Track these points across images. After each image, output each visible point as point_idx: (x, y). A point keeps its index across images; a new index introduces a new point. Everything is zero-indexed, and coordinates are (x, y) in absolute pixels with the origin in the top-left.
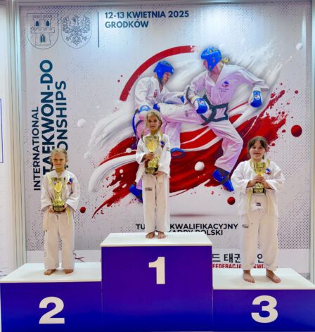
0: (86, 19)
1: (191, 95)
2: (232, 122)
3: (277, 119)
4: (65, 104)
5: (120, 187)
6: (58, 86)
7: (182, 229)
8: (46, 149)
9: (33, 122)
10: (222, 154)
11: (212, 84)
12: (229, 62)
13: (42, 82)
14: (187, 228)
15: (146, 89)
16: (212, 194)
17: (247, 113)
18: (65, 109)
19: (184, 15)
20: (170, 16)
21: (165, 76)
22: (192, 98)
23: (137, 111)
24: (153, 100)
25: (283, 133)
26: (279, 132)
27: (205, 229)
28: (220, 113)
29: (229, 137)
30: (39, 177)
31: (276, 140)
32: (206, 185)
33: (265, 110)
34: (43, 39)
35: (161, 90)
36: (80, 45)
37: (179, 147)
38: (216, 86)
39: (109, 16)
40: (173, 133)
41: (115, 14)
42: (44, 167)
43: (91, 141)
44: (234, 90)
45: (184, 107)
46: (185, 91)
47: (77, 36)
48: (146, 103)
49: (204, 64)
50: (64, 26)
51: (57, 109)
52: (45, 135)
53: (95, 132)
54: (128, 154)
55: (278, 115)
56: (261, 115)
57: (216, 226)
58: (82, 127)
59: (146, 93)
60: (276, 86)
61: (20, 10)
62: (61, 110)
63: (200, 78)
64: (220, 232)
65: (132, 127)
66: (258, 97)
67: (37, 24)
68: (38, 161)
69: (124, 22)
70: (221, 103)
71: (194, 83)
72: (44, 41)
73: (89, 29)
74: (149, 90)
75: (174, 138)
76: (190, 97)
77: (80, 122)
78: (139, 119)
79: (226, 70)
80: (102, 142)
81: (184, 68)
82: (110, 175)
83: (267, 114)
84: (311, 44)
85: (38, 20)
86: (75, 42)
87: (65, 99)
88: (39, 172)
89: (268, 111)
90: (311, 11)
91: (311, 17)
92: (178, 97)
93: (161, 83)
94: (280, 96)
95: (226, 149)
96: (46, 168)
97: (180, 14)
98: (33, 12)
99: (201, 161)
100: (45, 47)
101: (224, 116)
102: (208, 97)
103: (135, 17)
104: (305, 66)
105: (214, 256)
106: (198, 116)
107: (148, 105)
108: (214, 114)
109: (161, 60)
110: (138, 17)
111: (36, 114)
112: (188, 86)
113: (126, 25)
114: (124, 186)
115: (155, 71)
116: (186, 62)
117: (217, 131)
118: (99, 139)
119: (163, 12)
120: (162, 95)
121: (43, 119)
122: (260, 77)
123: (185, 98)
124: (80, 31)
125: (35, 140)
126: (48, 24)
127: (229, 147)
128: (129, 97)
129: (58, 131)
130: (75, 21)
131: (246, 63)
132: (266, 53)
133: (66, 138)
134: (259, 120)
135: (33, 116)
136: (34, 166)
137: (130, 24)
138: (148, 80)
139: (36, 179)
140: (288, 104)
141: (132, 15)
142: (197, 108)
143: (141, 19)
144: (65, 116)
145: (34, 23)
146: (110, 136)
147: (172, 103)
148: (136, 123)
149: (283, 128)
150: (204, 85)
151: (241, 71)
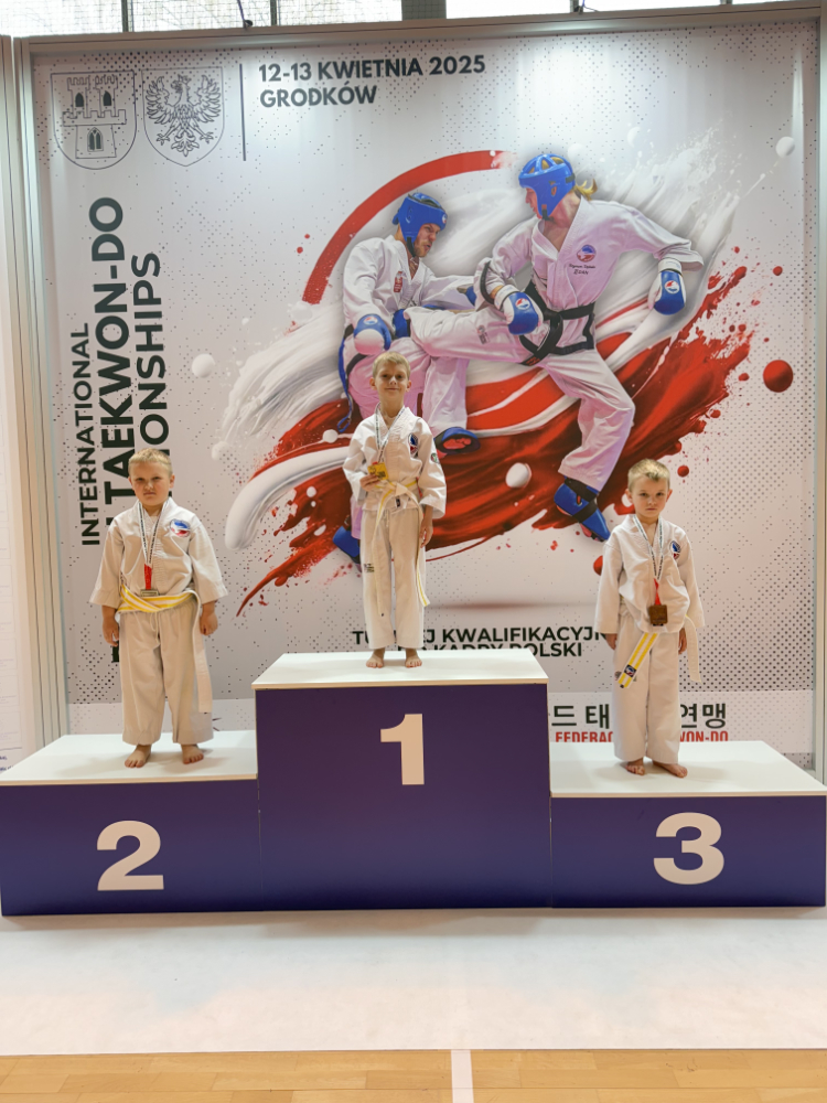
0: (210, 84)
1: (495, 284)
2: (605, 357)
3: (725, 345)
4: (158, 315)
5: (309, 535)
6: (140, 266)
7: (475, 643)
8: (111, 437)
9: (75, 363)
10: (578, 443)
11: (550, 252)
12: (596, 193)
13: (97, 256)
14: (487, 639)
15: (373, 271)
16: (553, 548)
17: (644, 329)
18: (159, 328)
19: (473, 66)
20: (435, 72)
21: (424, 233)
22: (496, 291)
23: (350, 331)
24: (391, 300)
25: (743, 383)
26: (732, 380)
27: (535, 641)
28: (572, 332)
29: (598, 396)
30: (95, 510)
31: (723, 402)
32: (535, 525)
33: (694, 320)
34: (95, 141)
35: (414, 271)
36: (194, 154)
37: (463, 424)
38: (561, 258)
39: (270, 74)
40: (446, 389)
41: (286, 68)
42: (108, 485)
43: (229, 412)
44: (611, 269)
45: (476, 318)
46: (479, 274)
47: (184, 130)
48: (372, 308)
49: (528, 200)
50: (151, 103)
51: (139, 329)
52: (108, 398)
53: (239, 386)
54: (327, 446)
55: (728, 333)
56: (684, 334)
57: (564, 634)
58: (205, 375)
59: (373, 282)
60: (721, 256)
61: (33, 64)
62: (149, 330)
63: (517, 237)
64: (575, 649)
65: (337, 373)
66: (675, 285)
67: (80, 101)
68: (91, 467)
69: (311, 91)
70: (575, 305)
71: (502, 252)
72: (99, 147)
73: (216, 112)
74: (381, 271)
75: (449, 402)
76: (490, 288)
77: (200, 363)
78: (355, 353)
79: (588, 215)
80: (259, 416)
81: (473, 212)
82: (282, 503)
83: (699, 332)
84: (817, 140)
85: (82, 89)
86: (180, 147)
87: (158, 301)
88: (95, 498)
89: (702, 323)
90: (818, 48)
91: (817, 65)
92: (460, 290)
93: (414, 253)
94: (734, 282)
95: (589, 428)
96: (113, 487)
97: (461, 65)
98: (68, 68)
99: (523, 461)
100: (102, 163)
101: (584, 339)
102: (540, 289)
103: (339, 76)
104: (802, 199)
105: (560, 711)
106: (514, 340)
107: (379, 312)
108: (556, 333)
109: (411, 193)
110: (349, 75)
111: (83, 344)
112: (486, 260)
113: (315, 98)
114: (319, 532)
115: (396, 221)
116: (479, 196)
117: (567, 380)
118: (252, 406)
119: (415, 61)
120: (416, 286)
121: (101, 355)
122: (678, 233)
123: (477, 292)
124: (194, 117)
125: (82, 412)
126: (108, 100)
127: (597, 421)
128: (329, 293)
129: (142, 387)
130: (179, 89)
131: (640, 194)
132: (693, 165)
133: (163, 406)
134: (677, 350)
135: (74, 349)
136: (81, 481)
137: (326, 97)
138: (377, 247)
139: (89, 516)
140: (755, 303)
141: (331, 70)
142: (510, 319)
143: (356, 82)
144: (160, 347)
145: (70, 100)
146: (279, 398)
147: (443, 308)
148: (346, 362)
149: (741, 368)
150: (528, 256)
151: (628, 216)
